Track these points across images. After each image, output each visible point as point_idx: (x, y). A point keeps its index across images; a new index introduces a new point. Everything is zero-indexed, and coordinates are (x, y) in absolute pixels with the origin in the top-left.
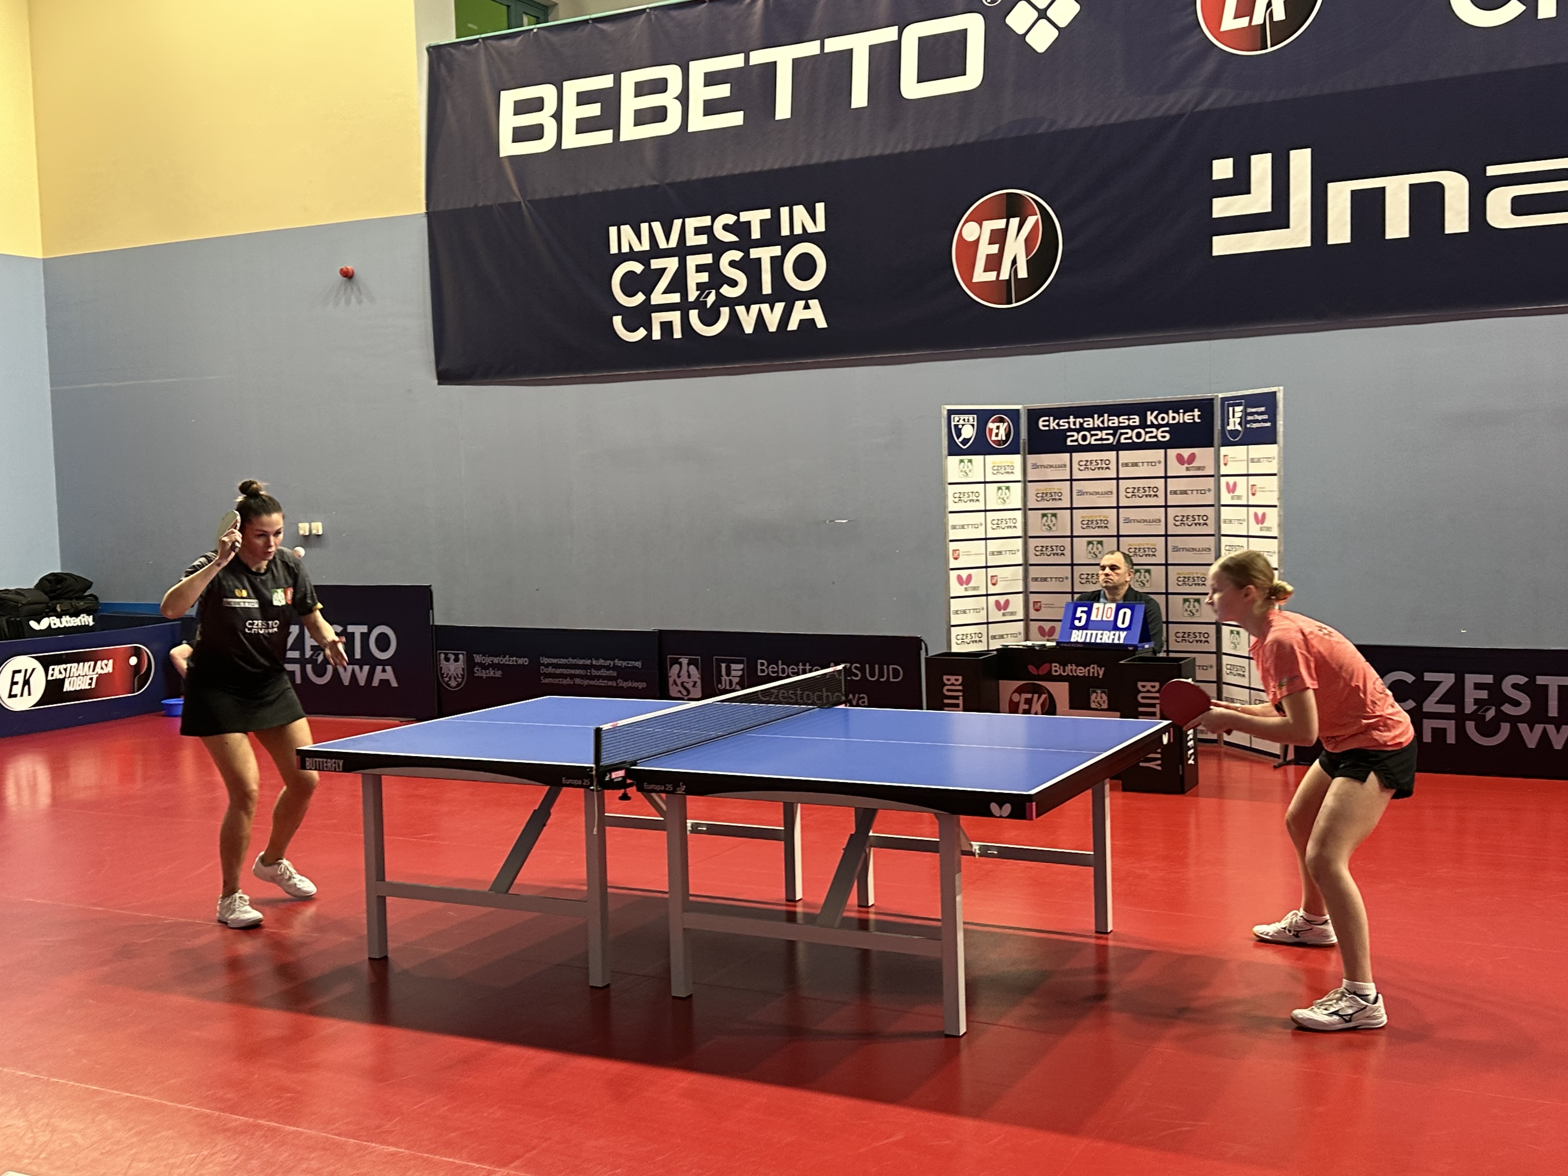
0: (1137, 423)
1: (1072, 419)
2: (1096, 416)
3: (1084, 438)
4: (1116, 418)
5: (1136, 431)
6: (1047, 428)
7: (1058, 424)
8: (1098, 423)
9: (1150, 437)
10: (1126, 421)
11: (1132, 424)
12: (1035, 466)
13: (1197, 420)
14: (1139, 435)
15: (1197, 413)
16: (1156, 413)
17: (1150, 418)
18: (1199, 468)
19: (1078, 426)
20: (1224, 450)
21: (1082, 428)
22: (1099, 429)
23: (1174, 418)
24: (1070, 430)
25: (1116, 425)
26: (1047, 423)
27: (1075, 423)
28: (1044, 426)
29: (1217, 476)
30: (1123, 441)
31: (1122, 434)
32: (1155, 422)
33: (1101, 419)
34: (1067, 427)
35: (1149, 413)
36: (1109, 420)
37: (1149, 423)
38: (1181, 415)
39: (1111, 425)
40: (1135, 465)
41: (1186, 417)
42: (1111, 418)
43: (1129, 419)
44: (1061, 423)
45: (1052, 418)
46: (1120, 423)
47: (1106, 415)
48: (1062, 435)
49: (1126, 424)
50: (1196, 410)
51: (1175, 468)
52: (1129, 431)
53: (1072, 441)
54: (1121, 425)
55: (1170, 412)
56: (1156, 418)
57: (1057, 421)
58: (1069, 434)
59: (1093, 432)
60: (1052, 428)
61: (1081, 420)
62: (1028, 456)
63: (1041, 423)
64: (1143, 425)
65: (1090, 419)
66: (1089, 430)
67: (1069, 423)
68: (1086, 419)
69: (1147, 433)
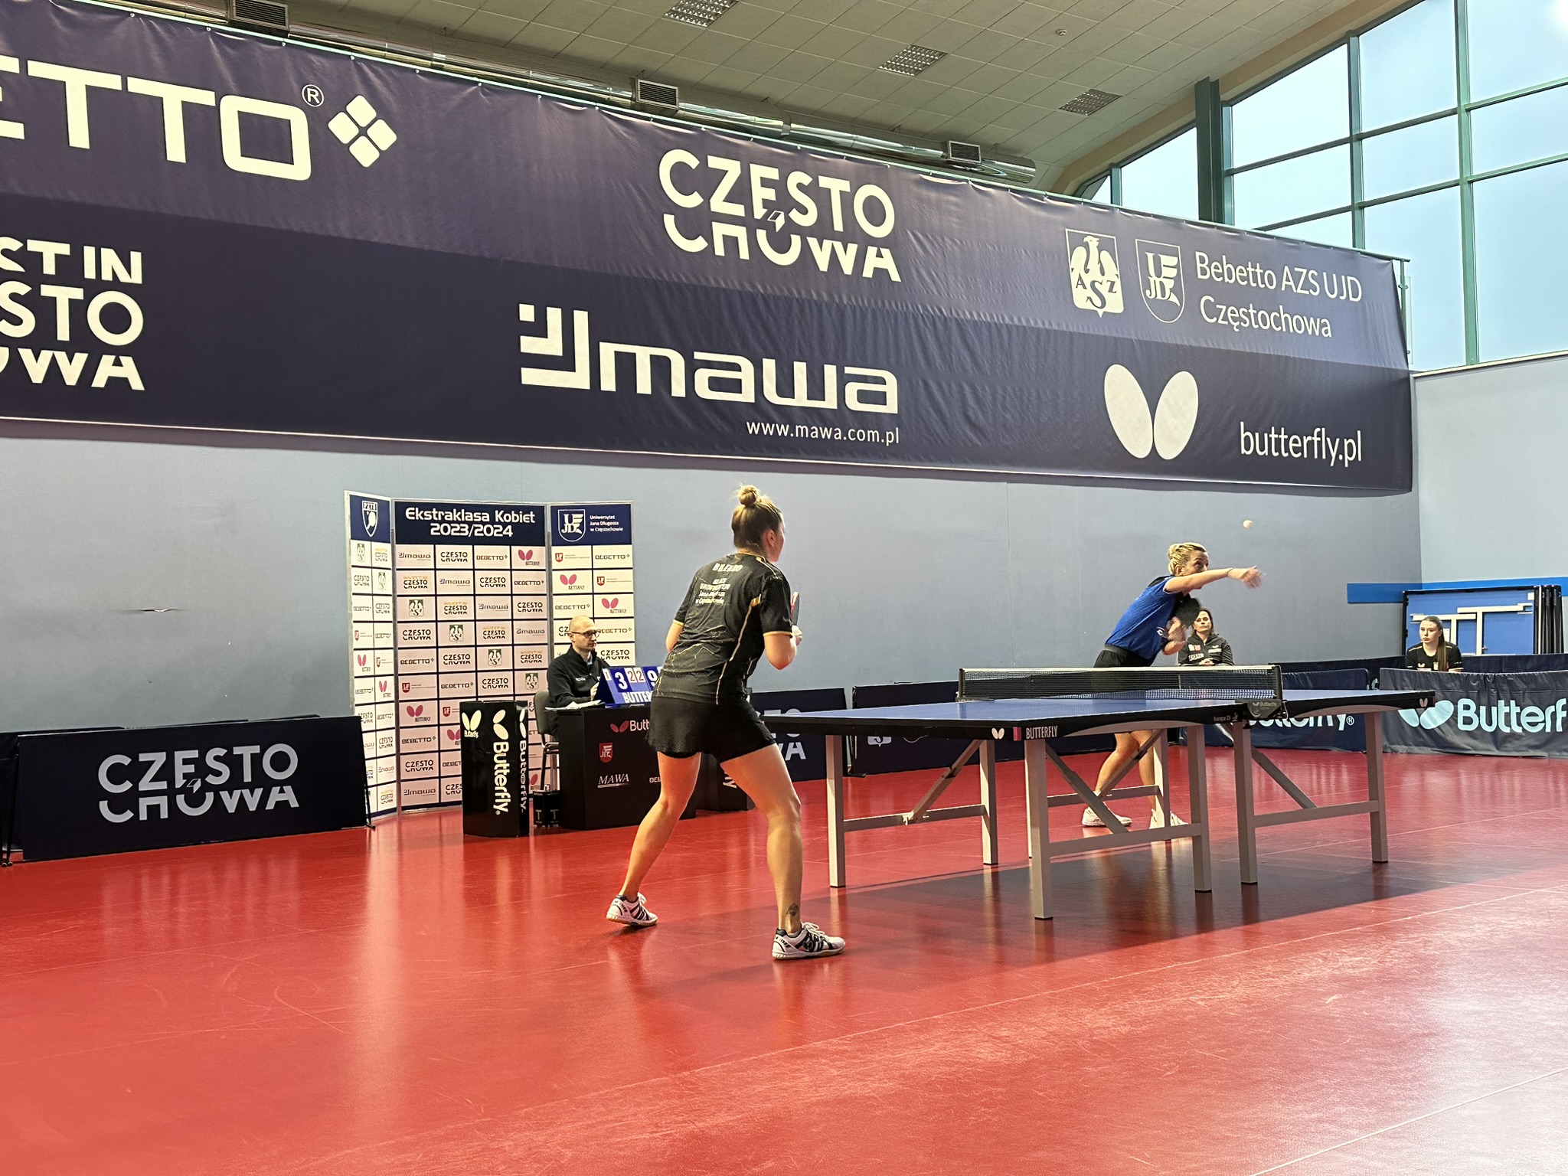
0: (488, 520)
1: (434, 512)
2: (455, 510)
3: (446, 529)
4: (471, 514)
5: (486, 526)
6: (413, 518)
7: (423, 515)
8: (456, 516)
9: (497, 533)
10: (480, 517)
11: (484, 520)
12: (403, 556)
13: (533, 522)
14: (489, 530)
15: (532, 515)
16: (502, 512)
17: (498, 516)
18: (535, 563)
19: (440, 518)
20: (555, 550)
21: (443, 521)
22: (458, 522)
23: (516, 518)
24: (433, 521)
25: (471, 520)
26: (413, 513)
27: (437, 516)
28: (410, 516)
29: (550, 570)
30: (476, 534)
31: (475, 528)
32: (502, 521)
33: (459, 513)
34: (430, 518)
35: (497, 512)
36: (465, 515)
37: (497, 520)
38: (521, 515)
39: (467, 520)
40: (488, 558)
41: (524, 518)
42: (467, 513)
43: (481, 516)
44: (425, 514)
45: (417, 509)
46: (474, 518)
47: (463, 511)
48: (427, 525)
49: (479, 520)
50: (531, 513)
51: (518, 563)
52: (481, 526)
53: (435, 531)
54: (475, 520)
55: (513, 512)
56: (502, 516)
57: (422, 512)
58: (432, 524)
59: (452, 525)
60: (417, 518)
61: (442, 513)
62: (397, 546)
63: (407, 513)
64: (493, 522)
65: (450, 513)
66: (449, 522)
67: (432, 514)
68: (446, 513)
69: (495, 528)
